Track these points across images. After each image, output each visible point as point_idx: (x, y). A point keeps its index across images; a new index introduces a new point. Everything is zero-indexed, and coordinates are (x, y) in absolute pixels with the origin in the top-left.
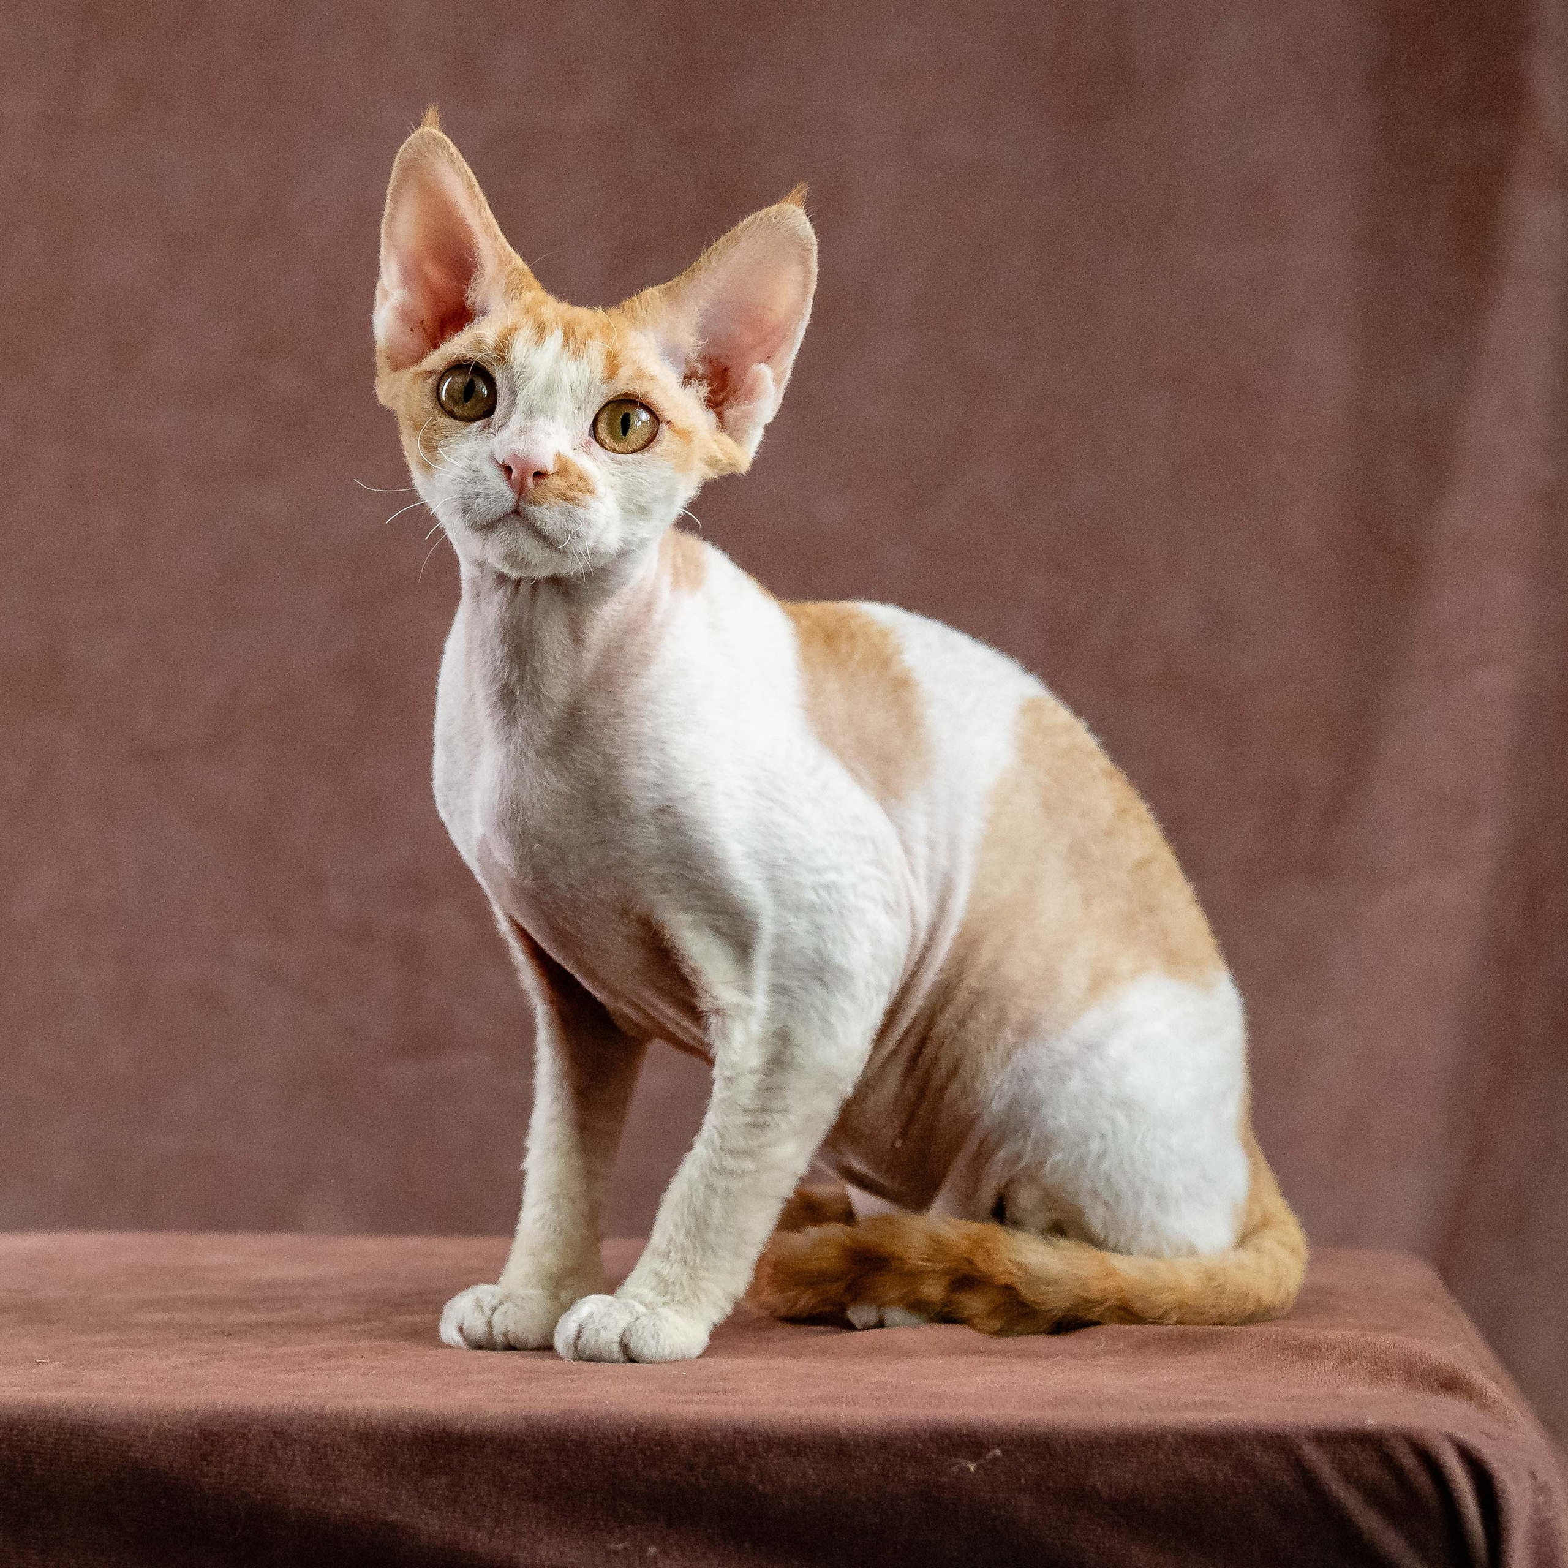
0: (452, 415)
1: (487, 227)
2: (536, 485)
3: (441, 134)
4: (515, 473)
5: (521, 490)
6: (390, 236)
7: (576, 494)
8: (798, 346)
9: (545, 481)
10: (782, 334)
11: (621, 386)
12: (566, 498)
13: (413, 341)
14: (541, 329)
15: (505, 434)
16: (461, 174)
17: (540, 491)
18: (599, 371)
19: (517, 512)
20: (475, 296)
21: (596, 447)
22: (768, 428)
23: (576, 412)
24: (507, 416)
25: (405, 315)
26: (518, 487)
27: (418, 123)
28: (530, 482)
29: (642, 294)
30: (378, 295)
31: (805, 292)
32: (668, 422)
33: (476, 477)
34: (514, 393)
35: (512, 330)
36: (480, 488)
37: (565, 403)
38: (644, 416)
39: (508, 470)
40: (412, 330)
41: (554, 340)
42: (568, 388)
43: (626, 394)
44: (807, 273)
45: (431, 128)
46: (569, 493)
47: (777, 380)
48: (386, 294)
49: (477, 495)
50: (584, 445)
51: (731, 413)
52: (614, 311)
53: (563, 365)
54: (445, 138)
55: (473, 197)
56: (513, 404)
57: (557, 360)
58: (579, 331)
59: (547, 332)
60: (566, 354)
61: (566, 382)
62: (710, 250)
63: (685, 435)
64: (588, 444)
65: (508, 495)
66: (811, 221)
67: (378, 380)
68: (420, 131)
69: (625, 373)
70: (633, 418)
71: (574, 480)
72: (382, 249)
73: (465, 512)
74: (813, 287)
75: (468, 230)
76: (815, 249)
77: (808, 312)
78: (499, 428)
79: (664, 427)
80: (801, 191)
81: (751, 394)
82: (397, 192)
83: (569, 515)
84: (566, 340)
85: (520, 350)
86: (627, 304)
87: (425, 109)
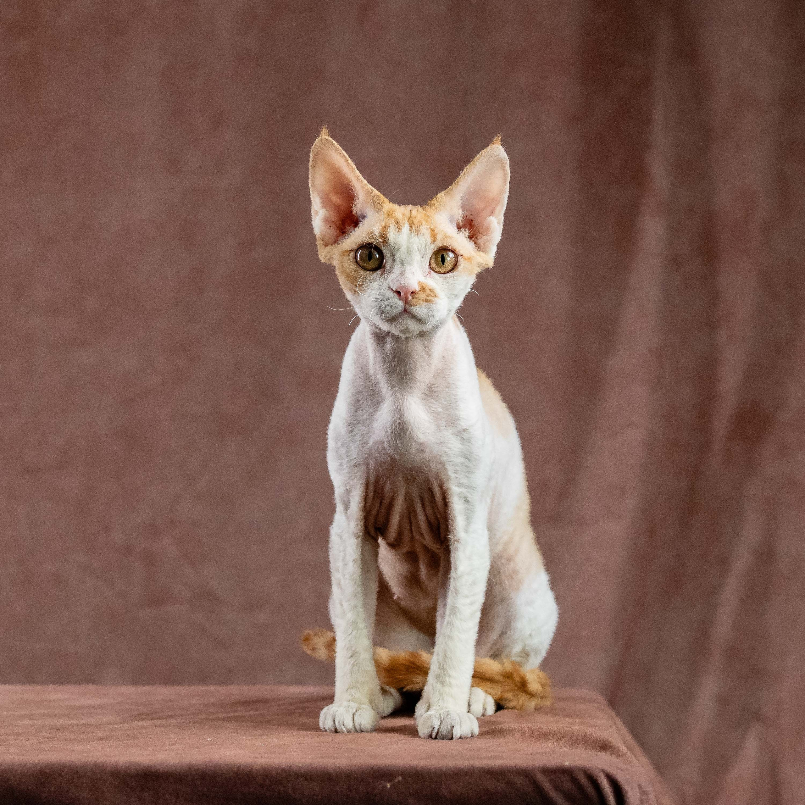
0: (364, 269)
1: (357, 177)
2: (413, 297)
3: (330, 139)
4: (402, 294)
5: (406, 302)
6: (313, 185)
7: (431, 298)
8: (506, 206)
9: (415, 295)
10: (497, 201)
11: (439, 243)
12: (427, 301)
13: (332, 232)
14: (398, 224)
15: (393, 276)
16: (343, 156)
17: (415, 300)
18: (429, 240)
19: (405, 311)
20: (357, 208)
21: (433, 274)
22: (499, 245)
23: (422, 259)
24: (392, 267)
25: (326, 221)
26: (404, 300)
27: (319, 134)
28: (410, 297)
29: (437, 196)
30: (312, 213)
31: (505, 182)
32: (461, 255)
33: (384, 298)
34: (393, 255)
35: (386, 227)
36: (387, 303)
37: (417, 257)
38: (451, 255)
39: (398, 293)
40: (330, 227)
41: (406, 228)
42: (417, 249)
43: (442, 247)
44: (505, 174)
45: (325, 135)
46: (427, 298)
47: (499, 223)
48: (317, 213)
49: (386, 306)
50: (428, 274)
51: (481, 241)
52: (428, 208)
53: (412, 239)
54: (332, 139)
55: (349, 165)
56: (394, 260)
57: (409, 238)
58: (416, 221)
59: (402, 224)
60: (413, 234)
61: (415, 246)
62: (464, 172)
63: (469, 259)
64: (430, 273)
65: (400, 304)
66: (505, 150)
67: (319, 252)
68: (320, 138)
69: (439, 237)
70: (446, 256)
71: (428, 292)
72: (311, 192)
73: (381, 314)
74: (509, 179)
75: (348, 179)
76: (508, 162)
77: (508, 190)
78: (389, 273)
79: (460, 258)
80: (498, 139)
81: (487, 231)
82: (314, 167)
83: (429, 308)
84: (411, 227)
85: (392, 236)
86: (431, 202)
87: (321, 128)
